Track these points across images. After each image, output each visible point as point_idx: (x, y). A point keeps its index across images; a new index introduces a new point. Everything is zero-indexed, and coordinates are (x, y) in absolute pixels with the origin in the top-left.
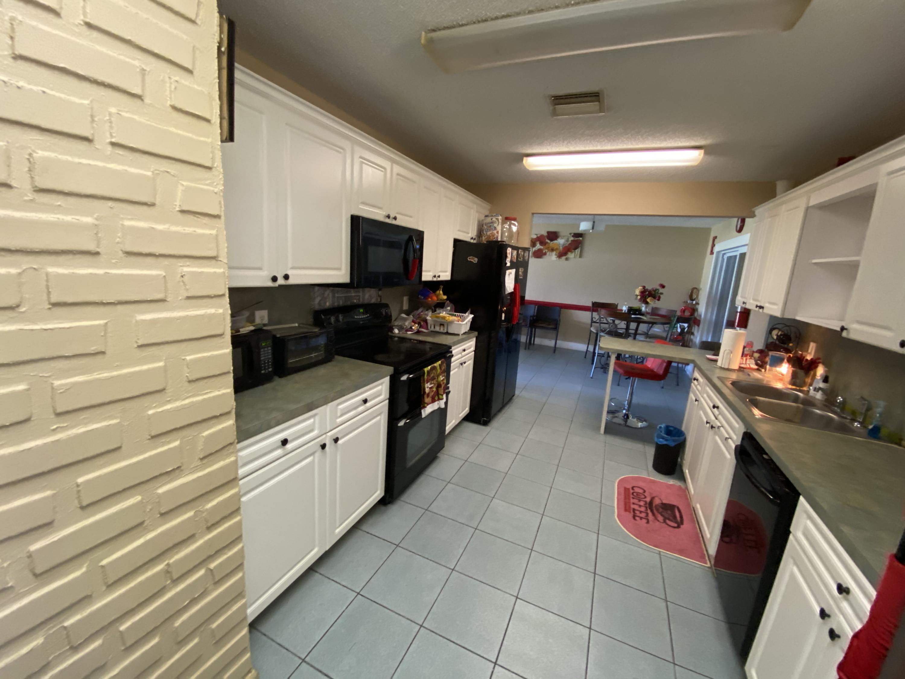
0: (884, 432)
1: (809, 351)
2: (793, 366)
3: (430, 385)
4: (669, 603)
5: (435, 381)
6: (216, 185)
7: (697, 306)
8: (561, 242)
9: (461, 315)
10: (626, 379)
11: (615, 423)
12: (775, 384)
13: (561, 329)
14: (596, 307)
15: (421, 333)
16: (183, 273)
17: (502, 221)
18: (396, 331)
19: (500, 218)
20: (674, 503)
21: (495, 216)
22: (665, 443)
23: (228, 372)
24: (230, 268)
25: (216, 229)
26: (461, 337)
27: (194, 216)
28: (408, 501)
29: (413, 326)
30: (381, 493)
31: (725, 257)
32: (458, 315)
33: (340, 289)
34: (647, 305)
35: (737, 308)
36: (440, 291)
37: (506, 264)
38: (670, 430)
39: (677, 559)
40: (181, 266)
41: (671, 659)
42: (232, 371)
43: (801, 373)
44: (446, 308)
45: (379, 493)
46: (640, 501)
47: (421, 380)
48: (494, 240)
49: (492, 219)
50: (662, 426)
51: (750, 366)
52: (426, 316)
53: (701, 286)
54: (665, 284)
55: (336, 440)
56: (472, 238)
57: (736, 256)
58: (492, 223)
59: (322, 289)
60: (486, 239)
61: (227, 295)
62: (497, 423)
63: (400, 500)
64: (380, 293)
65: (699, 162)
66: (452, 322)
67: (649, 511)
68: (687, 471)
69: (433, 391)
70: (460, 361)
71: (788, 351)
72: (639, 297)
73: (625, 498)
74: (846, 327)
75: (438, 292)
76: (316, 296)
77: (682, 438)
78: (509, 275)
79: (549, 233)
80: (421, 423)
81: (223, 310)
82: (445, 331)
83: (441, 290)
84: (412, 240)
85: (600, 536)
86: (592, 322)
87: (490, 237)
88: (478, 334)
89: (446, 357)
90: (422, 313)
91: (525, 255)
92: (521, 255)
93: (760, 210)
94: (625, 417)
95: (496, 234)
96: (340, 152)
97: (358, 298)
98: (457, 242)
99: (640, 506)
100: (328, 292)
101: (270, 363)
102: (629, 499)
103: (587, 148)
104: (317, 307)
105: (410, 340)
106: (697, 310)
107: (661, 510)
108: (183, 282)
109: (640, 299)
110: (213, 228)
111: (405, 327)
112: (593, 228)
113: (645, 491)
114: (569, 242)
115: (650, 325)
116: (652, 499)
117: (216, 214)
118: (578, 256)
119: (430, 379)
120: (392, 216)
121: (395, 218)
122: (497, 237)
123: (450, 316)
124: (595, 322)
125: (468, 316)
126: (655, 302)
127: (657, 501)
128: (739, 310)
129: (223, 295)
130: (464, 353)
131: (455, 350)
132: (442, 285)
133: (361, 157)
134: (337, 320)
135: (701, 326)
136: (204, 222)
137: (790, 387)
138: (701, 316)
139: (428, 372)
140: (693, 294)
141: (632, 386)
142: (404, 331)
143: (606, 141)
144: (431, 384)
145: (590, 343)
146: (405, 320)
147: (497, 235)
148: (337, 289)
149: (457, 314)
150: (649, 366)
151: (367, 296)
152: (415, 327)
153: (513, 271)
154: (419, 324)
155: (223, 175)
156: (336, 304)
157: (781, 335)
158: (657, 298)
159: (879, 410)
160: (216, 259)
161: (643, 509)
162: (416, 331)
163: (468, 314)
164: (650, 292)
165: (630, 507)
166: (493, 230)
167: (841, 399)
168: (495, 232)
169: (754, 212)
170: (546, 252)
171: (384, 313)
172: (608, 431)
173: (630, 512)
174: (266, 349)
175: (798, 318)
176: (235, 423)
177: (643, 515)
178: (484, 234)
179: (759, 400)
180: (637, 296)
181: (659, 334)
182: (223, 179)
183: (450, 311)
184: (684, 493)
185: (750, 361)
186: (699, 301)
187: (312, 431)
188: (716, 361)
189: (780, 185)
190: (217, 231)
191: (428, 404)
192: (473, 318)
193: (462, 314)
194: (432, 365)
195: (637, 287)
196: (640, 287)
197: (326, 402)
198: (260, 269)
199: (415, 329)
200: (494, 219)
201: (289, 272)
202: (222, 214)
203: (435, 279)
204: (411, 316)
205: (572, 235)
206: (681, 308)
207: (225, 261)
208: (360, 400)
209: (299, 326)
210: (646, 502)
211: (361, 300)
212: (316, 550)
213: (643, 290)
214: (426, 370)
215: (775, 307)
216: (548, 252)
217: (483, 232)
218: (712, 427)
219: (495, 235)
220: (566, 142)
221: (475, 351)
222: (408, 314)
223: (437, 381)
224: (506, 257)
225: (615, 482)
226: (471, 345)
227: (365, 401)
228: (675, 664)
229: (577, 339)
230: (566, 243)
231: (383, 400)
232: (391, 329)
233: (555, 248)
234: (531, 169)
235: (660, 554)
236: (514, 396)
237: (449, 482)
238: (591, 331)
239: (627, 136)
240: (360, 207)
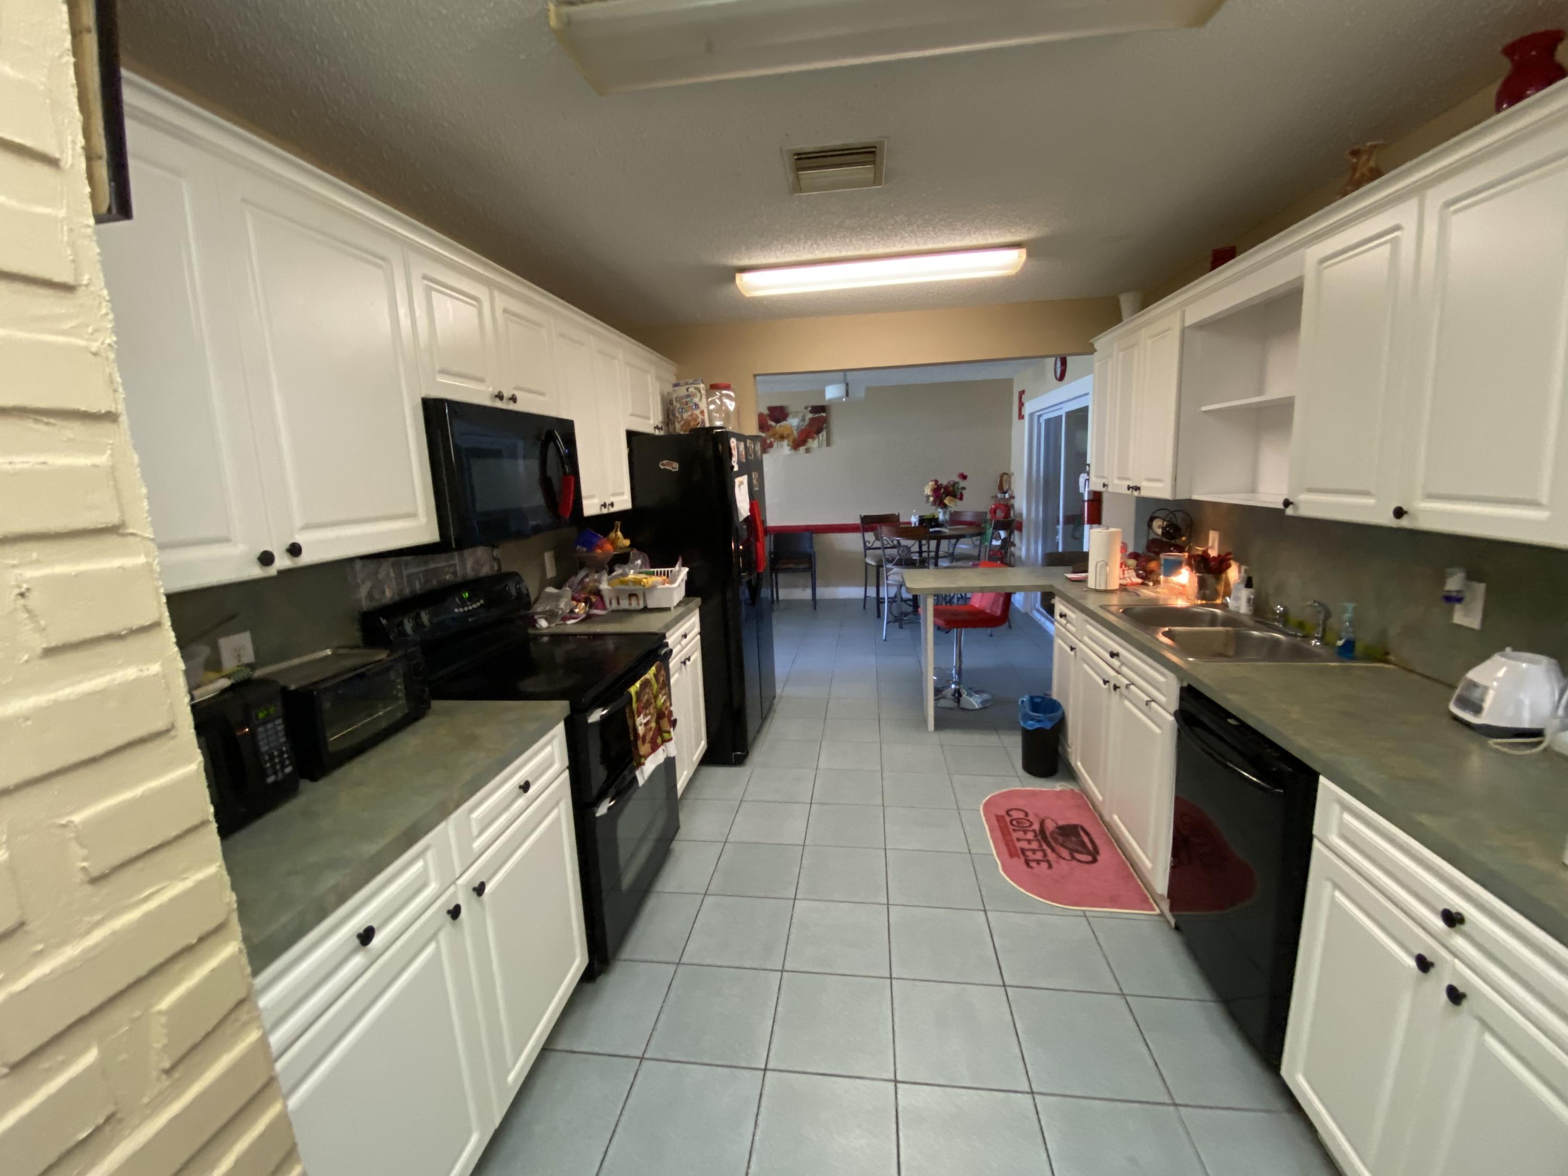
0: (1359, 648)
1: (1210, 544)
2: (1198, 571)
3: (644, 718)
4: (1129, 998)
5: (652, 709)
6: (92, 334)
7: (1012, 501)
8: (793, 422)
9: (668, 571)
10: (947, 632)
11: (944, 708)
12: (1176, 603)
13: (819, 567)
14: (870, 523)
15: (594, 619)
16: (25, 586)
17: (707, 392)
18: (543, 623)
19: (702, 386)
20: (1074, 821)
21: (692, 384)
22: (1038, 725)
23: (204, 823)
24: (162, 547)
25: (109, 452)
26: (674, 614)
27: (36, 421)
28: (638, 957)
29: (576, 607)
30: (581, 961)
31: (1042, 420)
32: (661, 571)
33: (409, 558)
34: (945, 509)
35: (1082, 495)
36: (616, 531)
37: (733, 467)
38: (1037, 703)
39: (1112, 917)
40: (14, 566)
41: (1167, 1100)
42: (212, 818)
43: (1210, 579)
44: (633, 563)
45: (579, 961)
46: (1025, 832)
47: (626, 714)
48: (698, 426)
49: (687, 390)
50: (1025, 699)
51: (1131, 580)
52: (597, 584)
53: (1013, 469)
54: (965, 474)
55: (479, 890)
56: (656, 428)
57: (1061, 416)
58: (688, 396)
59: (372, 565)
60: (682, 426)
61: (167, 623)
62: (758, 755)
63: (620, 960)
64: (496, 552)
65: (1019, 268)
66: (653, 587)
67: (1045, 847)
68: (1079, 764)
69: (651, 729)
70: (681, 658)
71: (1180, 549)
72: (931, 499)
73: (1003, 834)
74: (1291, 500)
75: (612, 535)
76: (359, 580)
77: (1059, 713)
78: (739, 486)
79: (771, 409)
80: (637, 796)
81: (162, 665)
82: (642, 606)
83: (619, 530)
84: (554, 439)
85: (989, 913)
86: (866, 549)
87: (690, 422)
88: (703, 602)
89: (660, 655)
90: (587, 580)
91: (756, 449)
92: (750, 449)
93: (1102, 342)
94: (957, 695)
95: (700, 416)
96: (380, 267)
97: (452, 570)
98: (632, 436)
99: (1029, 841)
100: (386, 569)
101: (285, 756)
102: (1010, 834)
103: (844, 254)
104: (365, 605)
105: (574, 635)
106: (1013, 506)
107: (1060, 839)
108: (27, 609)
109: (934, 502)
110: (97, 449)
111: (560, 612)
112: (847, 395)
113: (1027, 814)
114: (807, 422)
115: (953, 541)
116: (1042, 823)
117: (103, 411)
118: (825, 443)
119: (643, 708)
120: (507, 394)
121: (513, 399)
122: (703, 421)
123: (647, 576)
124: (870, 548)
125: (679, 571)
126: (956, 502)
127: (1050, 826)
128: (1086, 498)
129: (157, 625)
130: (684, 641)
131: (672, 639)
132: (619, 520)
133: (425, 277)
134: (418, 625)
135: (1024, 530)
136: (68, 434)
137: (1199, 602)
138: (1021, 515)
139: (638, 694)
140: (1003, 483)
141: (959, 642)
142: (558, 621)
143: (876, 239)
144: (646, 715)
145: (868, 585)
146: (557, 598)
147: (702, 417)
148: (405, 558)
149: (655, 570)
150: (977, 606)
151: (469, 564)
152: (581, 609)
153: (744, 479)
154: (587, 601)
155: (110, 305)
156: (407, 591)
157: (1167, 526)
158: (959, 496)
159: (1347, 616)
160: (121, 531)
161: (1035, 845)
162: (584, 616)
163: (679, 567)
164: (946, 488)
165: (1015, 847)
166: (693, 409)
167: (1282, 609)
168: (697, 412)
169: (1092, 345)
170: (771, 442)
171: (514, 592)
172: (942, 723)
173: (1018, 856)
174: (269, 726)
175: (1196, 497)
176: (243, 947)
177: (1039, 856)
178: (678, 418)
179: (1175, 631)
180: (928, 497)
181: (968, 552)
182: (111, 316)
183: (641, 567)
184: (1084, 800)
185: (1129, 573)
186: (1013, 492)
187: (424, 886)
188: (1084, 581)
189: (1126, 302)
190: (112, 456)
191: (646, 757)
192: (689, 574)
193: (670, 569)
194: (642, 678)
195: (926, 484)
196: (931, 483)
197: (444, 812)
198: (226, 540)
199: (582, 612)
200: (692, 390)
201: (299, 539)
202: (121, 408)
203: (605, 511)
204: (568, 588)
205: (810, 409)
206: (990, 508)
207: (147, 535)
208: (514, 788)
209: (334, 654)
210: (1034, 831)
211: (459, 573)
212: (475, 1138)
213: (936, 486)
214: (634, 689)
215: (1159, 485)
216: (774, 441)
217: (674, 415)
218: (1116, 687)
219: (698, 417)
220: (809, 243)
221: (700, 633)
222: (559, 586)
223: (656, 707)
224: (731, 455)
225: (979, 810)
226: (692, 623)
227: (525, 787)
228: (1175, 1105)
229: (847, 581)
230: (802, 423)
231: (560, 771)
232: (533, 623)
233: (785, 434)
234: (749, 294)
235: (1085, 916)
236: (774, 697)
237: (705, 894)
238: (867, 564)
239: (910, 228)
240: (438, 380)
